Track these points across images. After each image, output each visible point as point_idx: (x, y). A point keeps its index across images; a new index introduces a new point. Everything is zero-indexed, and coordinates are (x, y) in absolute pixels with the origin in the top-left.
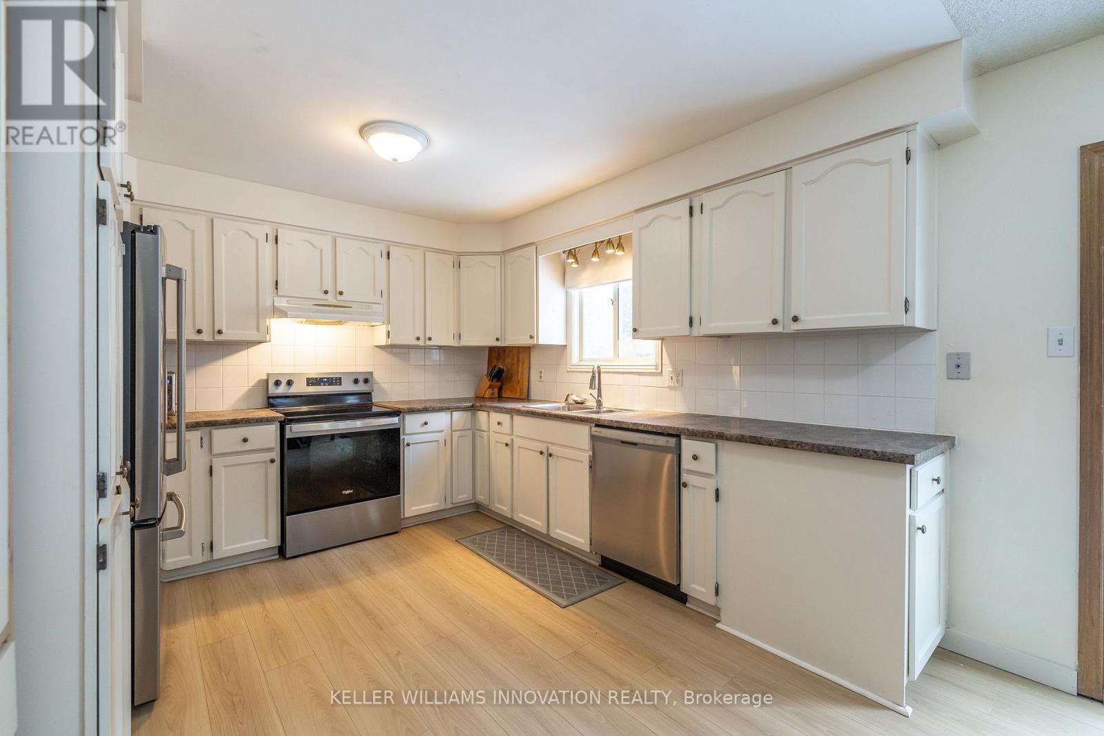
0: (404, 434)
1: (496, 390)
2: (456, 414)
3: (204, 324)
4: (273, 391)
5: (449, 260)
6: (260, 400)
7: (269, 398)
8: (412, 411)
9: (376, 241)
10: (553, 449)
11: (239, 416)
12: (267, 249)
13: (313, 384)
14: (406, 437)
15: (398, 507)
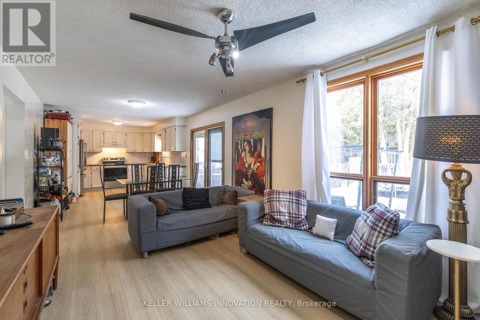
0: (128, 169)
1: (153, 161)
3: (91, 149)
4: (104, 161)
5: (141, 134)
6: (101, 162)
8: (128, 165)
9: (124, 132)
11: (97, 164)
12: (102, 135)
13: (112, 160)
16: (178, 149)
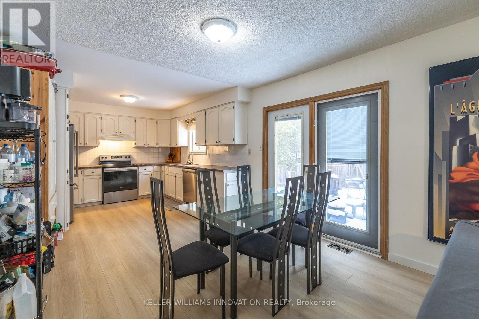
0: (139, 172)
1: (171, 160)
2: (155, 167)
3: (83, 142)
4: (101, 160)
5: (155, 121)
6: (98, 162)
7: (100, 162)
8: (141, 165)
9: (131, 117)
10: (177, 175)
11: (91, 166)
12: (99, 121)
13: (113, 158)
14: (139, 173)
15: (137, 192)
16: (237, 141)
